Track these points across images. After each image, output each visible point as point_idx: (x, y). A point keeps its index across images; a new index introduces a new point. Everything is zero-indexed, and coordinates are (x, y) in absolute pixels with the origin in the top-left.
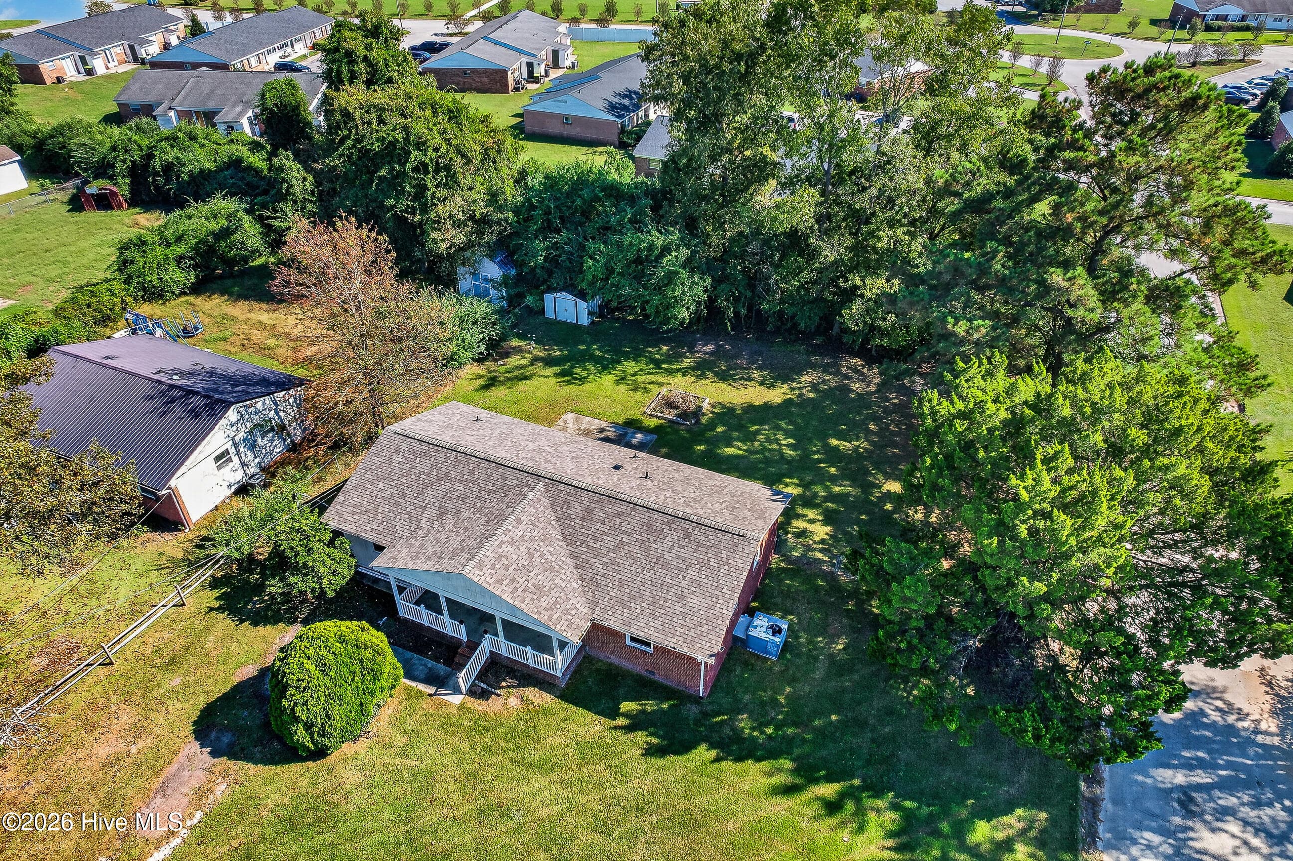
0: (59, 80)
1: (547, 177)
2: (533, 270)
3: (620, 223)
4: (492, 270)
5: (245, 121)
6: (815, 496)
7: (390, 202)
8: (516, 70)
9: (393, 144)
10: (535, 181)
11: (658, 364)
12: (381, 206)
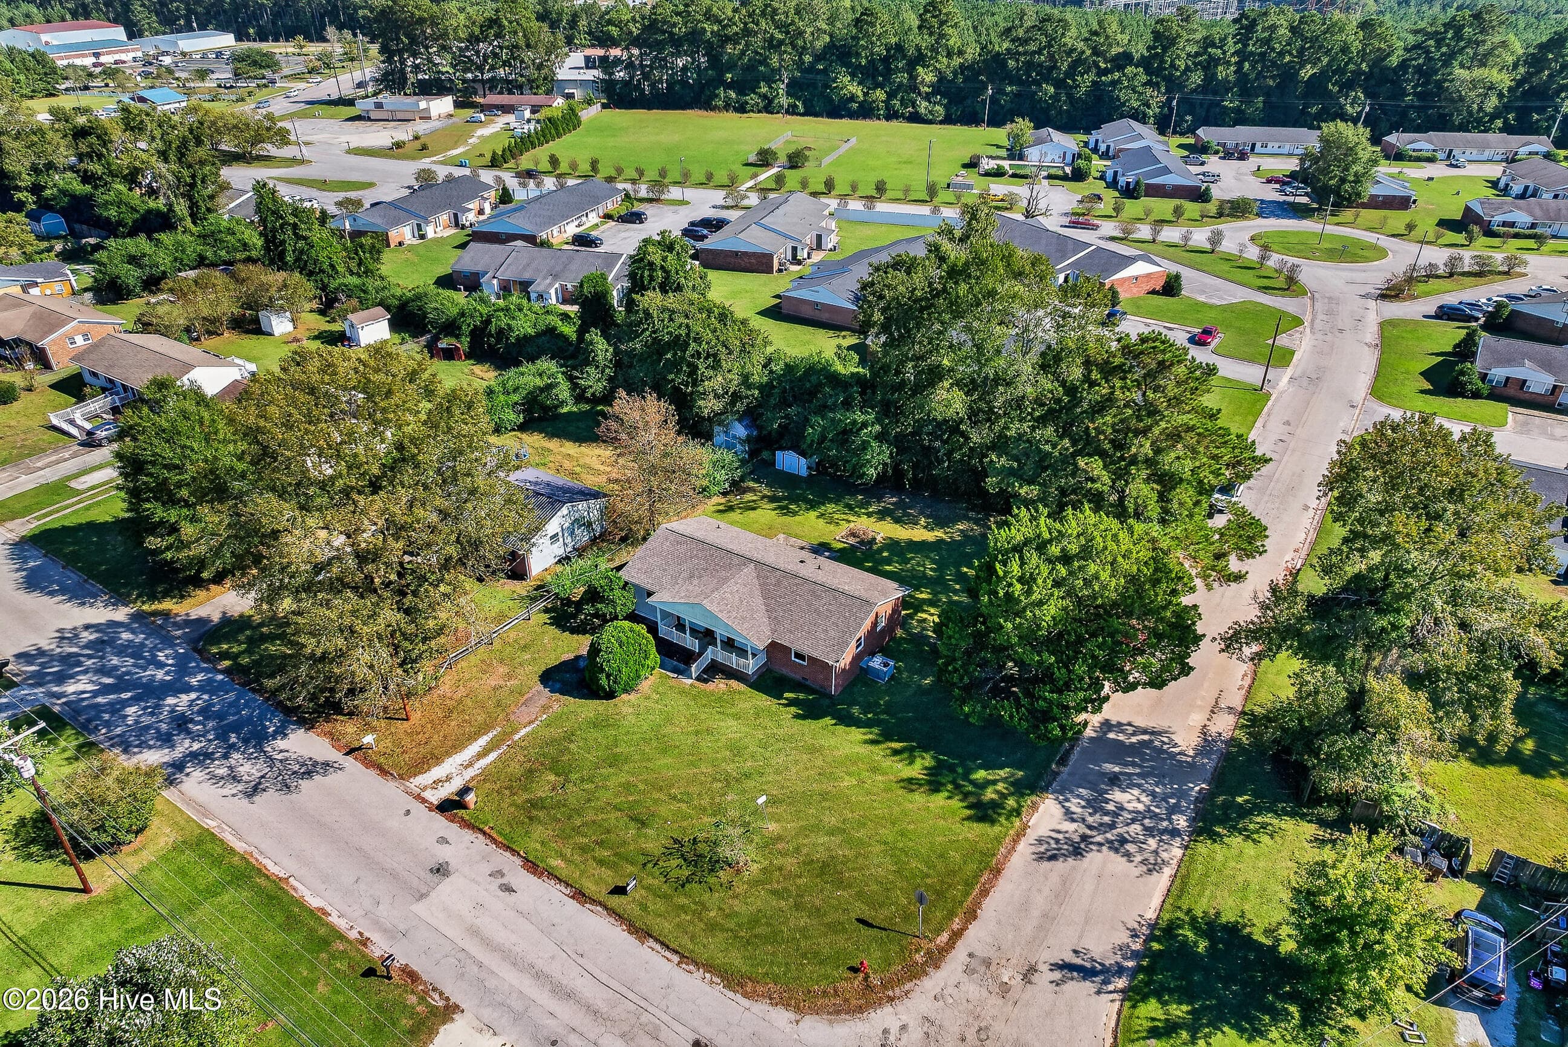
0: (400, 244)
1: (786, 365)
2: (770, 433)
3: (835, 404)
4: (740, 431)
5: (552, 292)
6: (940, 600)
7: (671, 377)
8: (781, 253)
9: (678, 337)
10: (778, 368)
11: (850, 508)
12: (665, 378)
